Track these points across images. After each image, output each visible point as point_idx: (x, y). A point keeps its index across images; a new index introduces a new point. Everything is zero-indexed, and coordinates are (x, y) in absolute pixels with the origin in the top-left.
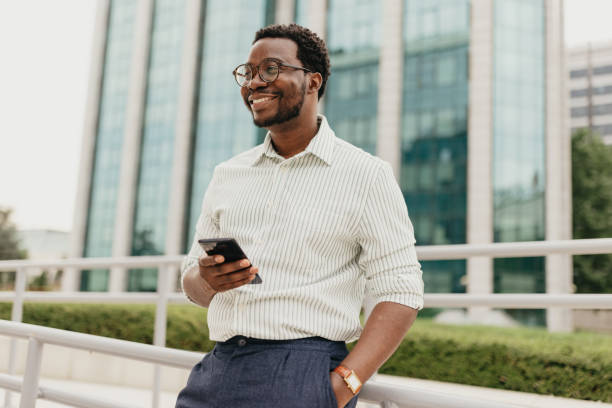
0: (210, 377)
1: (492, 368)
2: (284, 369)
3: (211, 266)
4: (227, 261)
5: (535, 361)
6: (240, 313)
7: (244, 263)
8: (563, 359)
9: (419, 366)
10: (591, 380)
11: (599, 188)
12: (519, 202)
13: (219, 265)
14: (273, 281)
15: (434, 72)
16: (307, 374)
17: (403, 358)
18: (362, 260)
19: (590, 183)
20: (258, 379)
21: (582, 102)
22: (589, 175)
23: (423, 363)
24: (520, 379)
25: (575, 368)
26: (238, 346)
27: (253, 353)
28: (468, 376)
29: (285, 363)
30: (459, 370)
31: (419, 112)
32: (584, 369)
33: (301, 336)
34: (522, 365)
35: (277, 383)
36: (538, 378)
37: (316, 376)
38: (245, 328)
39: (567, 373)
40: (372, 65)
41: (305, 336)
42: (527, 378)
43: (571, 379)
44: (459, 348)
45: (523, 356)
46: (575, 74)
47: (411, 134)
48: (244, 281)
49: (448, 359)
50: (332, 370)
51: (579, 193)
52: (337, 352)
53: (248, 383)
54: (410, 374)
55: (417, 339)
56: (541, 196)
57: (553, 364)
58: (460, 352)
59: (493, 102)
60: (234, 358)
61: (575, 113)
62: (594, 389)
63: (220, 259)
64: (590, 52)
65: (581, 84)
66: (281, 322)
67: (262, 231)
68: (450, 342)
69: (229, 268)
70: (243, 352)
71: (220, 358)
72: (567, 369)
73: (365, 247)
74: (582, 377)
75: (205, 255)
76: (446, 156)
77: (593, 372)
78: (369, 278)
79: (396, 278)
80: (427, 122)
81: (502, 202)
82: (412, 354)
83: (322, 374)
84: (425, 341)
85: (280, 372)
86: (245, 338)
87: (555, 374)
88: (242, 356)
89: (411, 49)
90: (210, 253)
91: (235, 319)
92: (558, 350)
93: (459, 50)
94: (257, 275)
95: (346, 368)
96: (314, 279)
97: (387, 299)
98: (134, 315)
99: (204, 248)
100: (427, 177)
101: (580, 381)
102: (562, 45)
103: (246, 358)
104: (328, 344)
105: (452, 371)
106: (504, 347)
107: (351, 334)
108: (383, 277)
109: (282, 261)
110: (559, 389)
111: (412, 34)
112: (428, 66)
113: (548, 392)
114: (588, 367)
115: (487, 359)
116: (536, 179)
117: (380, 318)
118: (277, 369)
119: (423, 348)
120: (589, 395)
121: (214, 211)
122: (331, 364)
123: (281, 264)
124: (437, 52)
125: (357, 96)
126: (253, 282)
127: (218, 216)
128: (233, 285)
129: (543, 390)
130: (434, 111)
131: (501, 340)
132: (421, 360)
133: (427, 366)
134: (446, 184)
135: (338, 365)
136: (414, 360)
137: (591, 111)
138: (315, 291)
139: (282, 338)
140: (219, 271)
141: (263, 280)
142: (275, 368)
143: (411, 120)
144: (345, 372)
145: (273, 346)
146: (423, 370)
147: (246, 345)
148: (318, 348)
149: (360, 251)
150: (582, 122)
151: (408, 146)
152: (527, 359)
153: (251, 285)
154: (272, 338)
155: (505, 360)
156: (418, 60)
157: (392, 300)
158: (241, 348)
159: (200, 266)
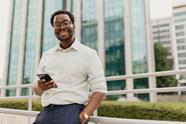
0: (42, 118)
1: (132, 113)
2: (65, 113)
3: (41, 83)
4: (46, 81)
5: (144, 110)
6: (51, 97)
7: (51, 81)
8: (152, 109)
9: (111, 114)
10: (160, 114)
11: (162, 60)
12: (140, 65)
13: (44, 82)
14: (61, 87)
15: (114, 27)
16: (72, 114)
17: (106, 112)
18: (88, 79)
19: (160, 58)
20: (57, 117)
21: (156, 35)
22: (159, 56)
23: (112, 113)
24: (140, 115)
25: (156, 111)
26: (51, 107)
27: (56, 109)
28: (126, 116)
29: (65, 112)
30: (123, 114)
31: (110, 39)
32: (158, 111)
33: (70, 103)
34: (141, 111)
35: (63, 118)
36: (146, 115)
37: (75, 115)
38: (52, 102)
39: (154, 113)
40: (95, 25)
41: (71, 103)
42: (142, 115)
43: (155, 115)
44: (123, 107)
45: (141, 109)
46: (154, 27)
47: (108, 46)
48: (52, 87)
49: (120, 111)
50: (80, 113)
51: (157, 61)
52: (81, 107)
53: (54, 118)
54: (108, 116)
55: (110, 106)
56: (146, 63)
57: (150, 110)
58: (123, 109)
59: (131, 35)
60: (49, 111)
61: (155, 38)
62: (162, 117)
63: (44, 80)
64: (158, 21)
65: (156, 30)
66: (64, 99)
67: (58, 72)
68: (120, 106)
69: (47, 83)
70: (52, 109)
71: (45, 112)
72: (154, 112)
73: (89, 75)
74: (158, 114)
75: (39, 79)
76: (118, 52)
77: (161, 112)
78: (91, 85)
79: (98, 85)
80: (112, 42)
81: (135, 65)
82: (109, 110)
83: (77, 114)
84: (112, 106)
85: (64, 114)
86: (53, 105)
87: (150, 113)
88: (52, 110)
89: (107, 20)
90: (41, 79)
91: (50, 99)
92: (151, 106)
93: (120, 20)
94: (56, 85)
95: (84, 112)
96: (74, 86)
97: (96, 91)
98: (23, 103)
99: (39, 77)
100: (113, 58)
101: (157, 115)
102: (150, 19)
103: (53, 111)
104: (79, 105)
105: (121, 115)
106: (135, 106)
107: (85, 102)
108: (95, 84)
109: (64, 80)
110: (152, 117)
111: (107, 16)
112: (112, 25)
113: (149, 119)
114: (160, 111)
115: (131, 110)
116: (145, 58)
117: (94, 96)
118: (63, 114)
119: (112, 108)
120: (160, 119)
121: (43, 66)
122: (80, 111)
123: (63, 81)
124: (114, 21)
125: (91, 35)
126: (55, 87)
127: (44, 68)
128: (49, 88)
129: (147, 118)
130: (114, 39)
131: (135, 104)
132: (112, 112)
133: (114, 114)
134: (119, 60)
135: (82, 111)
136: (109, 112)
137: (159, 38)
138: (74, 89)
139: (64, 104)
140: (44, 84)
141: (58, 86)
142: (62, 113)
143: (107, 41)
144: (84, 113)
145: (61, 107)
146: (112, 115)
147: (53, 107)
148: (75, 106)
149: (88, 77)
150: (157, 41)
151: (107, 49)
152: (142, 109)
153: (54, 88)
154: (61, 104)
155: (136, 110)
156: (109, 23)
157: (98, 91)
158: (51, 108)
159: (38, 83)
